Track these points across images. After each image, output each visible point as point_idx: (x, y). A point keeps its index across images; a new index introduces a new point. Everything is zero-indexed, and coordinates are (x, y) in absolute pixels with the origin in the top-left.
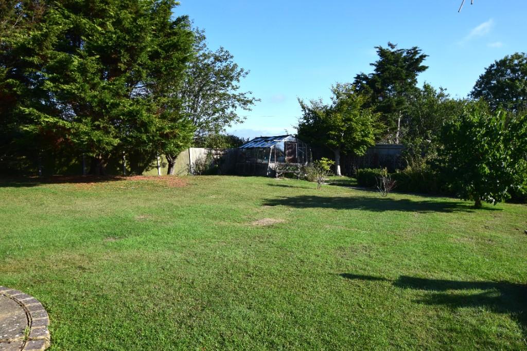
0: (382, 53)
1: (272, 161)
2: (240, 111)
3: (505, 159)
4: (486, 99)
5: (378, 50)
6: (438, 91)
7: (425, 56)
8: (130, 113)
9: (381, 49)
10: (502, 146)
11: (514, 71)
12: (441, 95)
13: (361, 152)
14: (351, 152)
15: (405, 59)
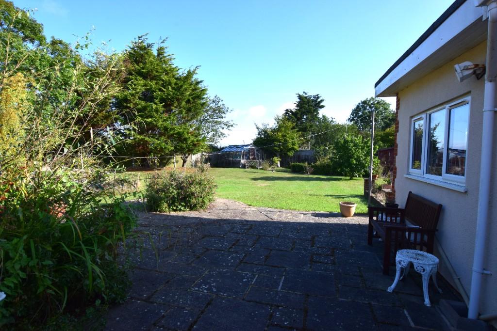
0: (300, 97)
1: (243, 159)
2: (225, 131)
3: (362, 157)
4: (356, 122)
5: (298, 95)
6: (330, 120)
7: (323, 100)
8: (178, 133)
9: (299, 95)
10: (360, 151)
11: (371, 107)
12: (332, 121)
13: (291, 154)
14: (286, 154)
15: (313, 101)
